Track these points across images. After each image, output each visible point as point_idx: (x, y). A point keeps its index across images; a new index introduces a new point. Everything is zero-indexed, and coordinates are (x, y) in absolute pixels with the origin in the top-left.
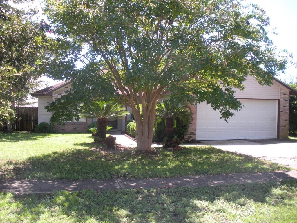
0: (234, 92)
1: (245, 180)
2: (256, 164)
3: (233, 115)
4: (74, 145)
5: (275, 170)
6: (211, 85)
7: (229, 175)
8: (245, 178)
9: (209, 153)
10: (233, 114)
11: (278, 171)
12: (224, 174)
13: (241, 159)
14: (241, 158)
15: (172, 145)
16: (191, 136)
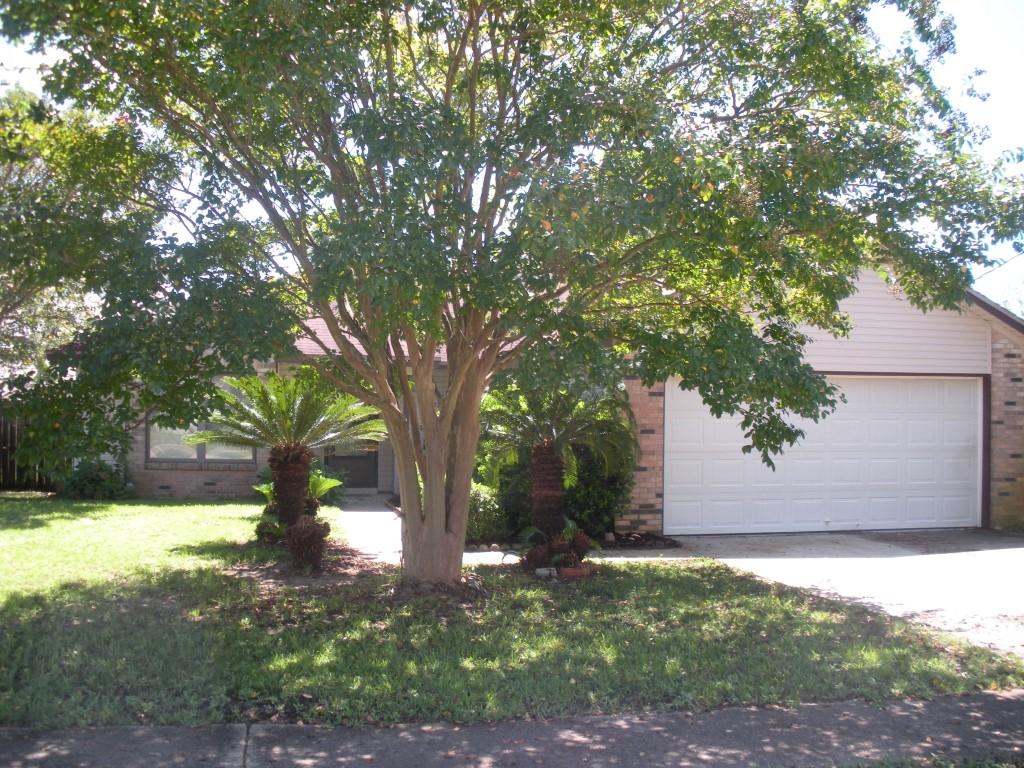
0: (802, 340)
1: (845, 744)
2: (896, 651)
3: (799, 438)
4: (172, 551)
5: (986, 686)
6: (706, 311)
7: (773, 709)
8: (844, 728)
9: (704, 595)
10: (800, 433)
11: (997, 693)
12: (749, 706)
13: (833, 626)
14: (837, 618)
15: (556, 558)
16: (643, 517)
